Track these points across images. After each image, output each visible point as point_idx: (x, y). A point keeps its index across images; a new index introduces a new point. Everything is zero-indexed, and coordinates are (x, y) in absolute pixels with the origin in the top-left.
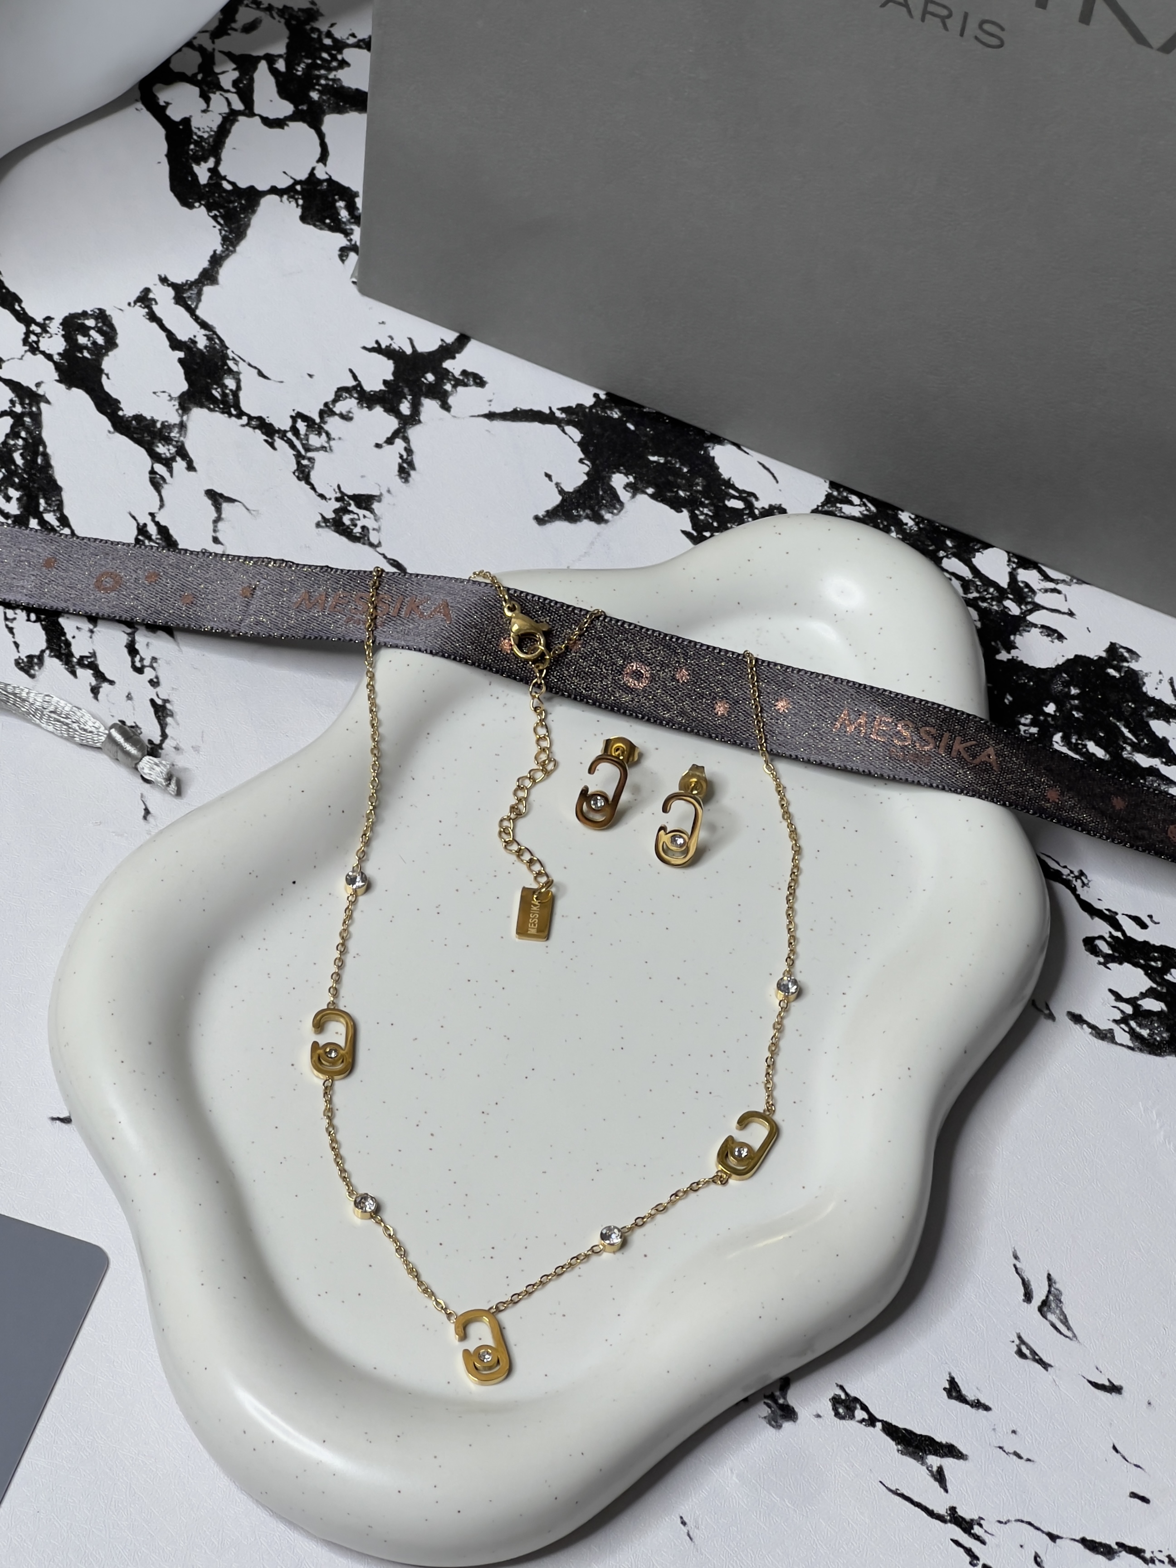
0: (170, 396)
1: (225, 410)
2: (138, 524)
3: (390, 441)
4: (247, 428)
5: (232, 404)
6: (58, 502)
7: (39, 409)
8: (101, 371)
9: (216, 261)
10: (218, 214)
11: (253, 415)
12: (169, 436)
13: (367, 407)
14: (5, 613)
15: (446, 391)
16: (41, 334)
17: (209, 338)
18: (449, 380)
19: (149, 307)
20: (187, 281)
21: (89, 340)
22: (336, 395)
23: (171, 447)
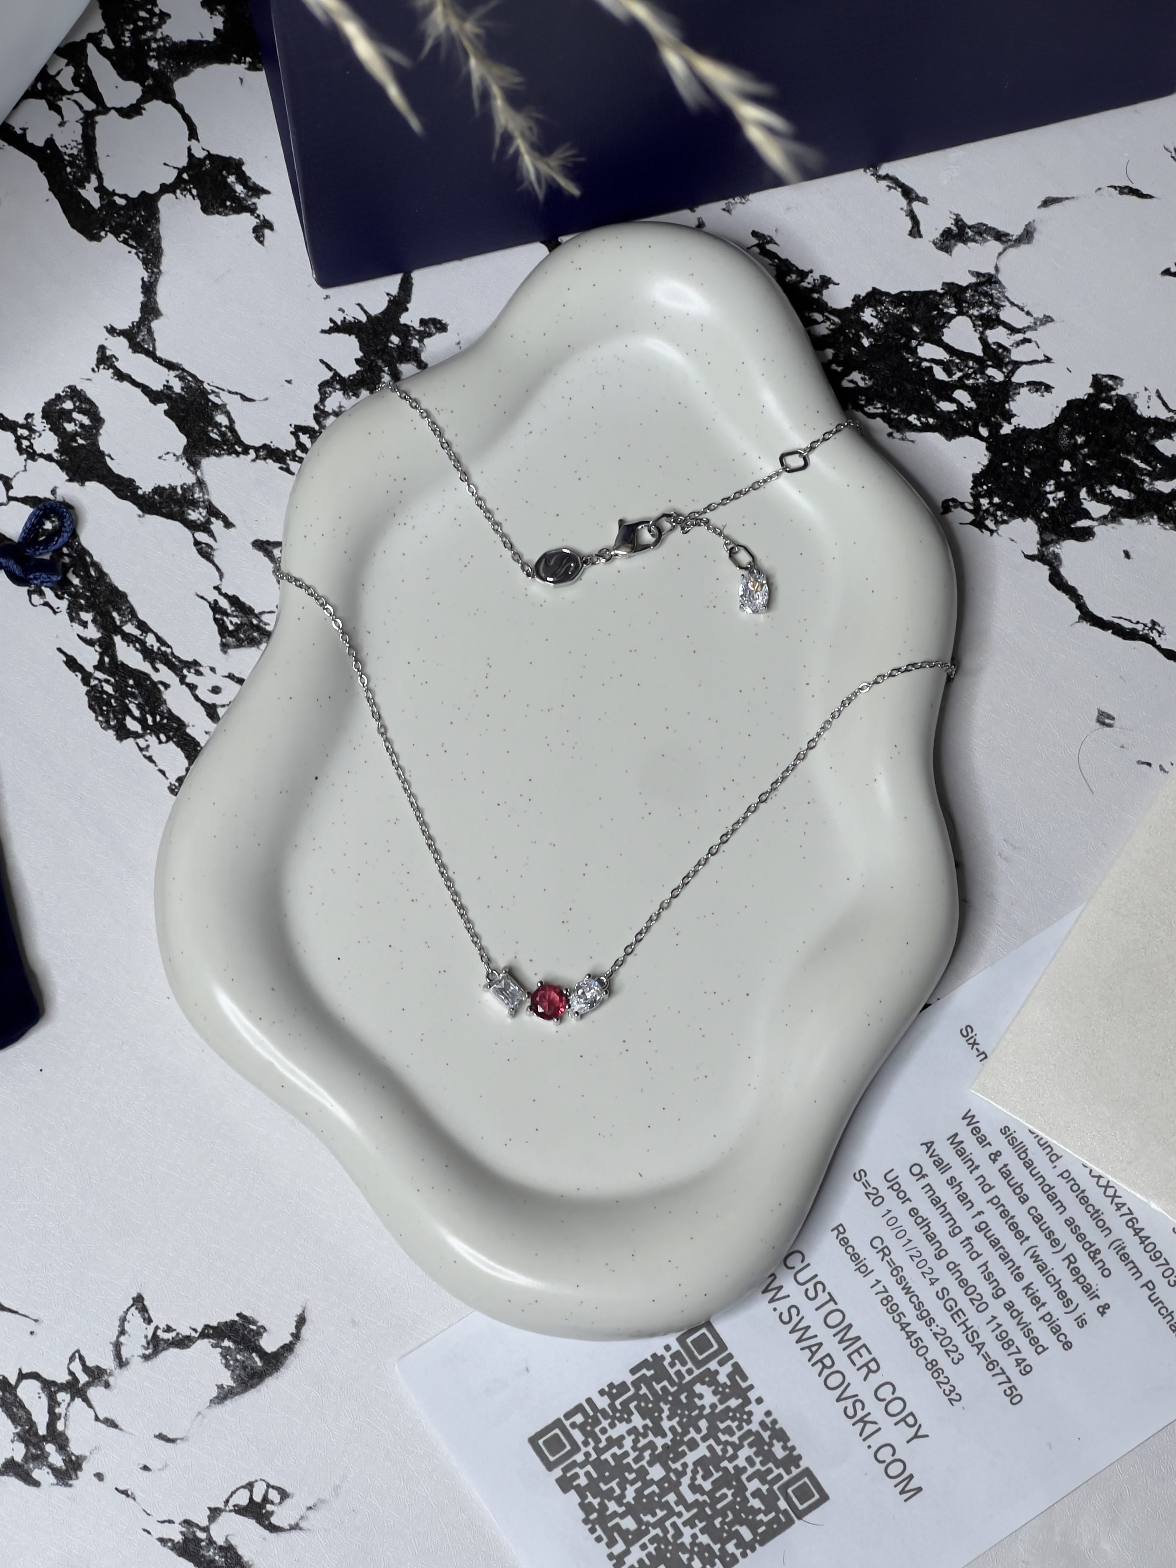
0: (175, 455)
1: (231, 451)
2: (209, 603)
4: (258, 461)
5: (233, 442)
6: (129, 610)
8: (102, 454)
9: (149, 289)
10: (126, 236)
11: (257, 445)
12: (194, 499)
13: (353, 395)
14: (137, 744)
15: (415, 349)
16: (30, 435)
17: (181, 378)
18: (413, 336)
19: (112, 366)
20: (133, 323)
21: (76, 425)
22: (321, 394)
23: (201, 510)
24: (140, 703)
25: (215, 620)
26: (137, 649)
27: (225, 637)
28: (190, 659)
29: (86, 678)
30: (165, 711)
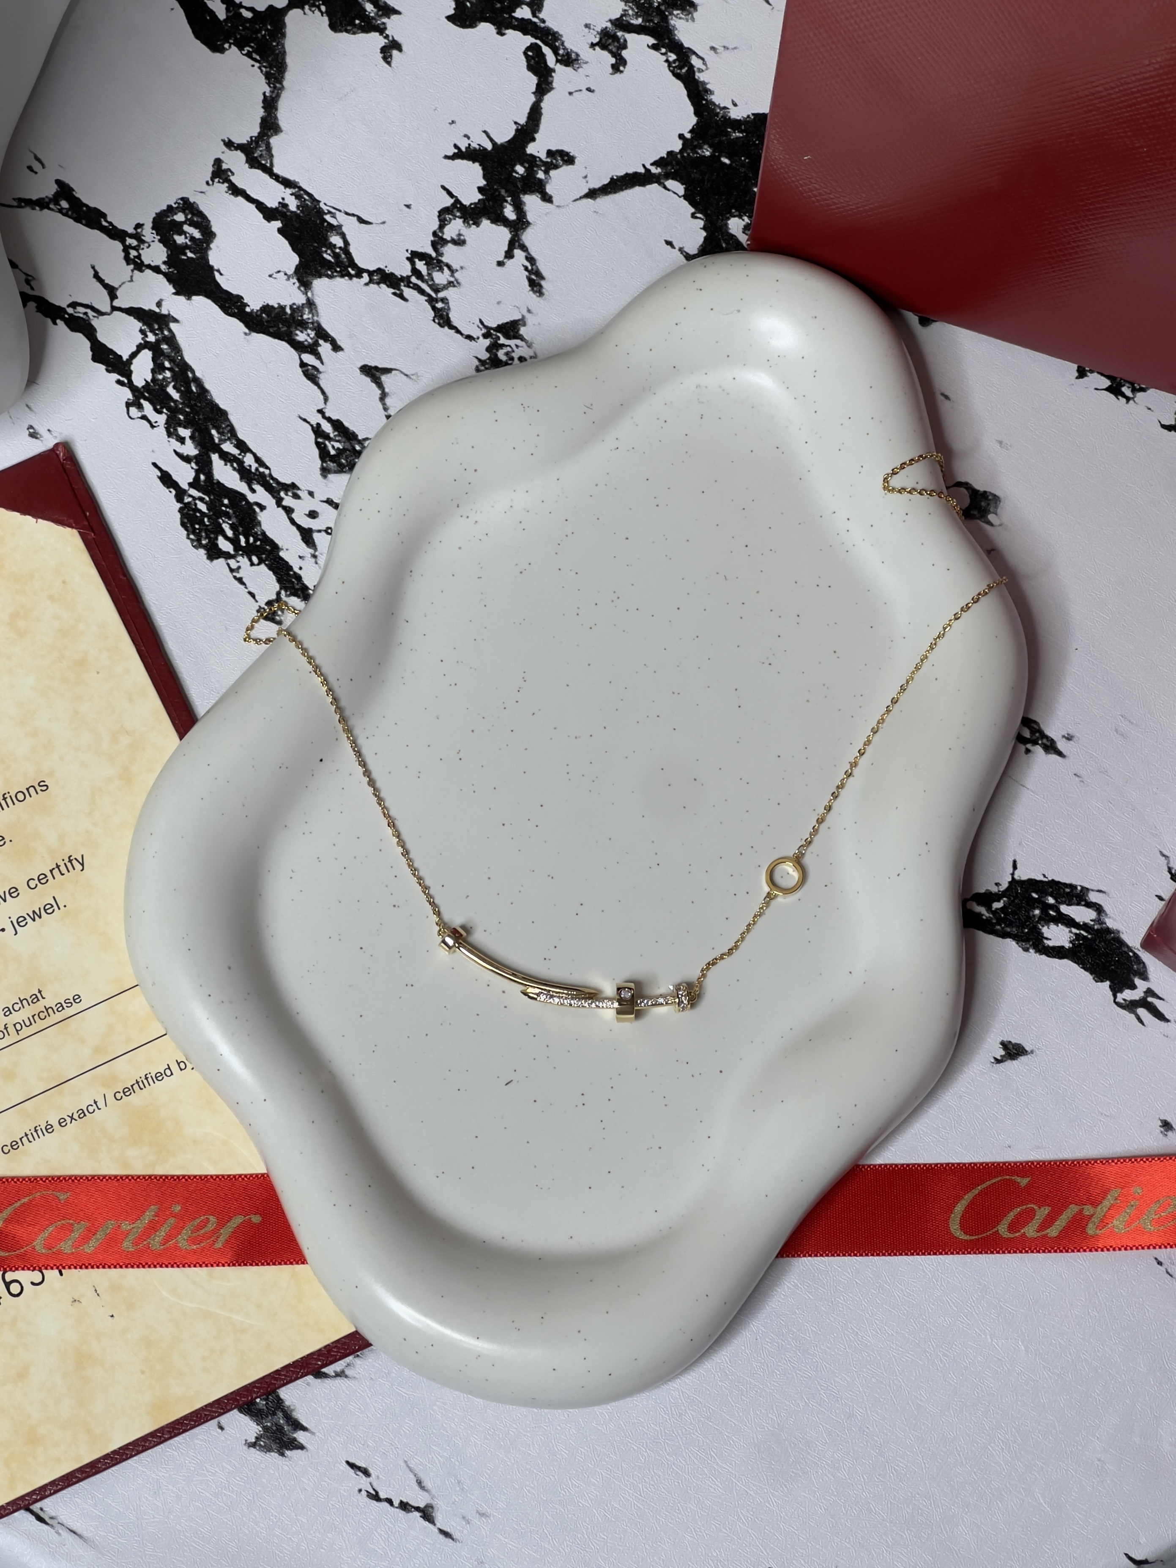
0: (286, 274)
1: (344, 273)
2: (312, 426)
3: (509, 255)
4: (371, 285)
5: (347, 264)
6: (229, 428)
7: (170, 331)
8: (211, 268)
9: (270, 104)
10: (251, 50)
11: (371, 269)
12: (303, 320)
13: (473, 224)
14: (228, 565)
15: (540, 180)
16: (139, 246)
17: (298, 197)
18: (539, 167)
19: (227, 180)
20: (251, 137)
21: (186, 238)
22: (440, 220)
23: (309, 331)
24: (233, 523)
25: (318, 444)
26: (234, 469)
27: (326, 462)
28: (288, 482)
29: (180, 494)
30: (259, 533)
